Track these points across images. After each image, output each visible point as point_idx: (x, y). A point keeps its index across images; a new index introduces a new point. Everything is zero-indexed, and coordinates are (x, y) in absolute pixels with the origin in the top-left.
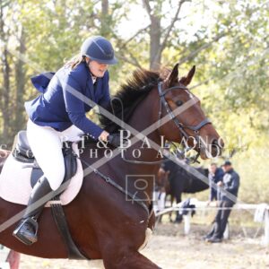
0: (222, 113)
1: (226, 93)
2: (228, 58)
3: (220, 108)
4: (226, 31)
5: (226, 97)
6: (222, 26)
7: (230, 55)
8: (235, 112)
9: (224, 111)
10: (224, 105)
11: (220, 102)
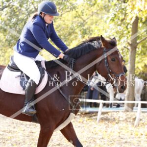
0: (4, 48)
1: (6, 38)
2: (8, 19)
3: (3, 45)
4: (7, 5)
5: (6, 40)
6: (5, 2)
7: (9, 18)
8: (11, 47)
9: (5, 47)
10: (5, 44)
11: (3, 42)
